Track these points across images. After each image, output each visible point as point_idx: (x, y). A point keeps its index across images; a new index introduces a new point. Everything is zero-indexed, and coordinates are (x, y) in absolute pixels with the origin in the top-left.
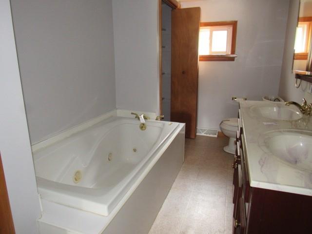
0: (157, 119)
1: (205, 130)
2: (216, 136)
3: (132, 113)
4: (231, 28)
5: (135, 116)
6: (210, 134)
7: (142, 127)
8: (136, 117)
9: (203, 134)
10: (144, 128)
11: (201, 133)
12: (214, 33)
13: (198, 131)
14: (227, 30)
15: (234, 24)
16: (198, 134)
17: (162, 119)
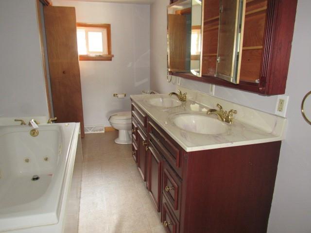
0: (48, 123)
1: (91, 128)
2: (103, 132)
3: (15, 120)
4: (105, 31)
5: (20, 122)
6: (97, 131)
7: (34, 133)
8: (22, 124)
9: (90, 132)
10: (36, 134)
11: (88, 131)
12: (90, 33)
13: (85, 129)
14: (102, 32)
15: (108, 27)
16: (85, 133)
17: (55, 121)
